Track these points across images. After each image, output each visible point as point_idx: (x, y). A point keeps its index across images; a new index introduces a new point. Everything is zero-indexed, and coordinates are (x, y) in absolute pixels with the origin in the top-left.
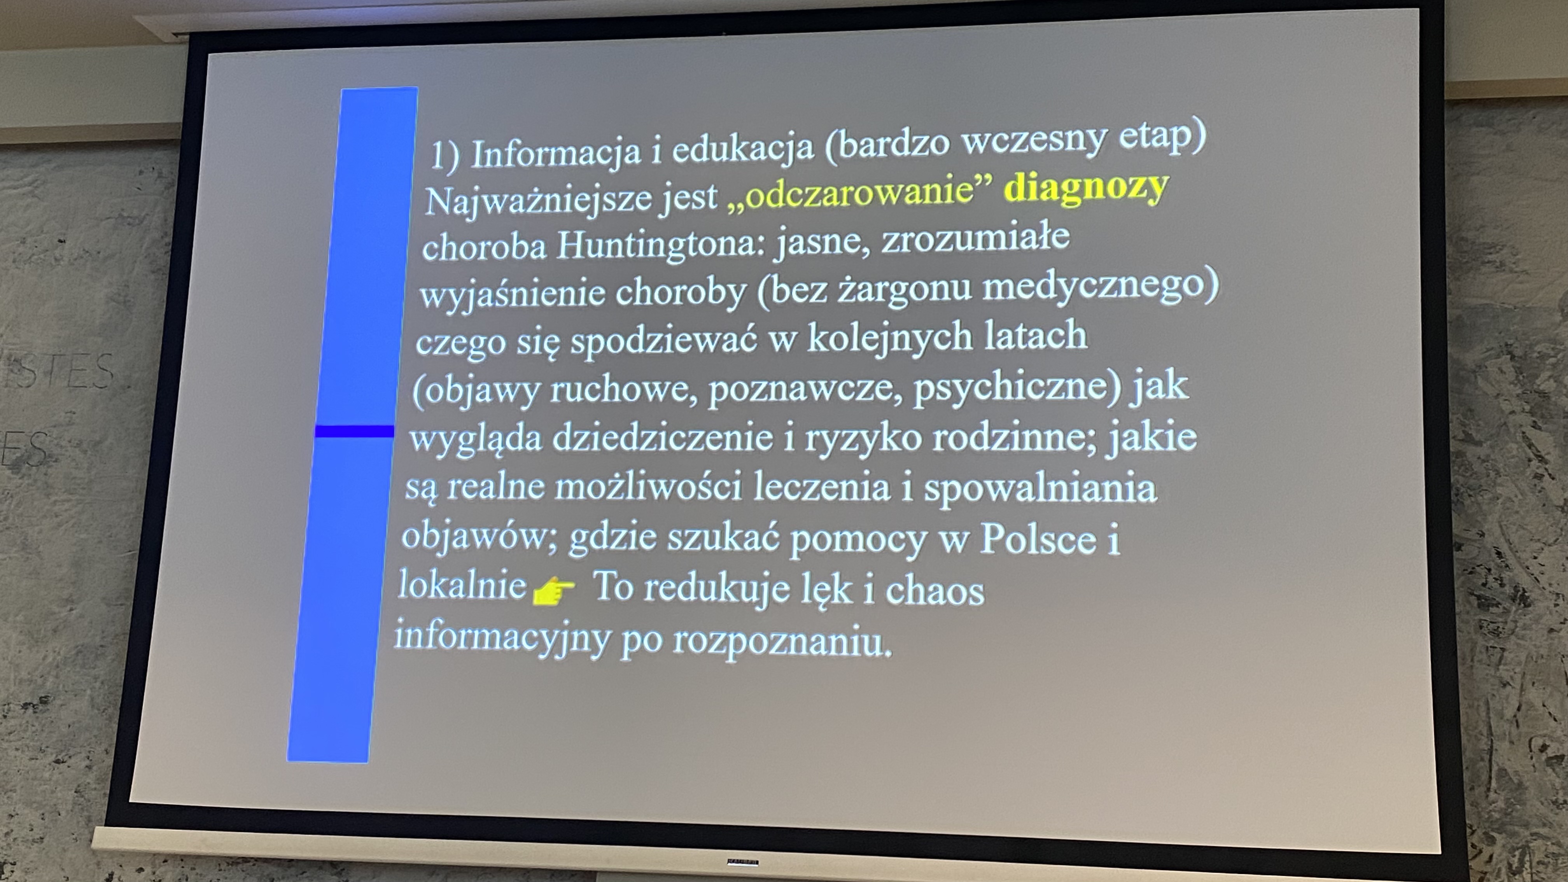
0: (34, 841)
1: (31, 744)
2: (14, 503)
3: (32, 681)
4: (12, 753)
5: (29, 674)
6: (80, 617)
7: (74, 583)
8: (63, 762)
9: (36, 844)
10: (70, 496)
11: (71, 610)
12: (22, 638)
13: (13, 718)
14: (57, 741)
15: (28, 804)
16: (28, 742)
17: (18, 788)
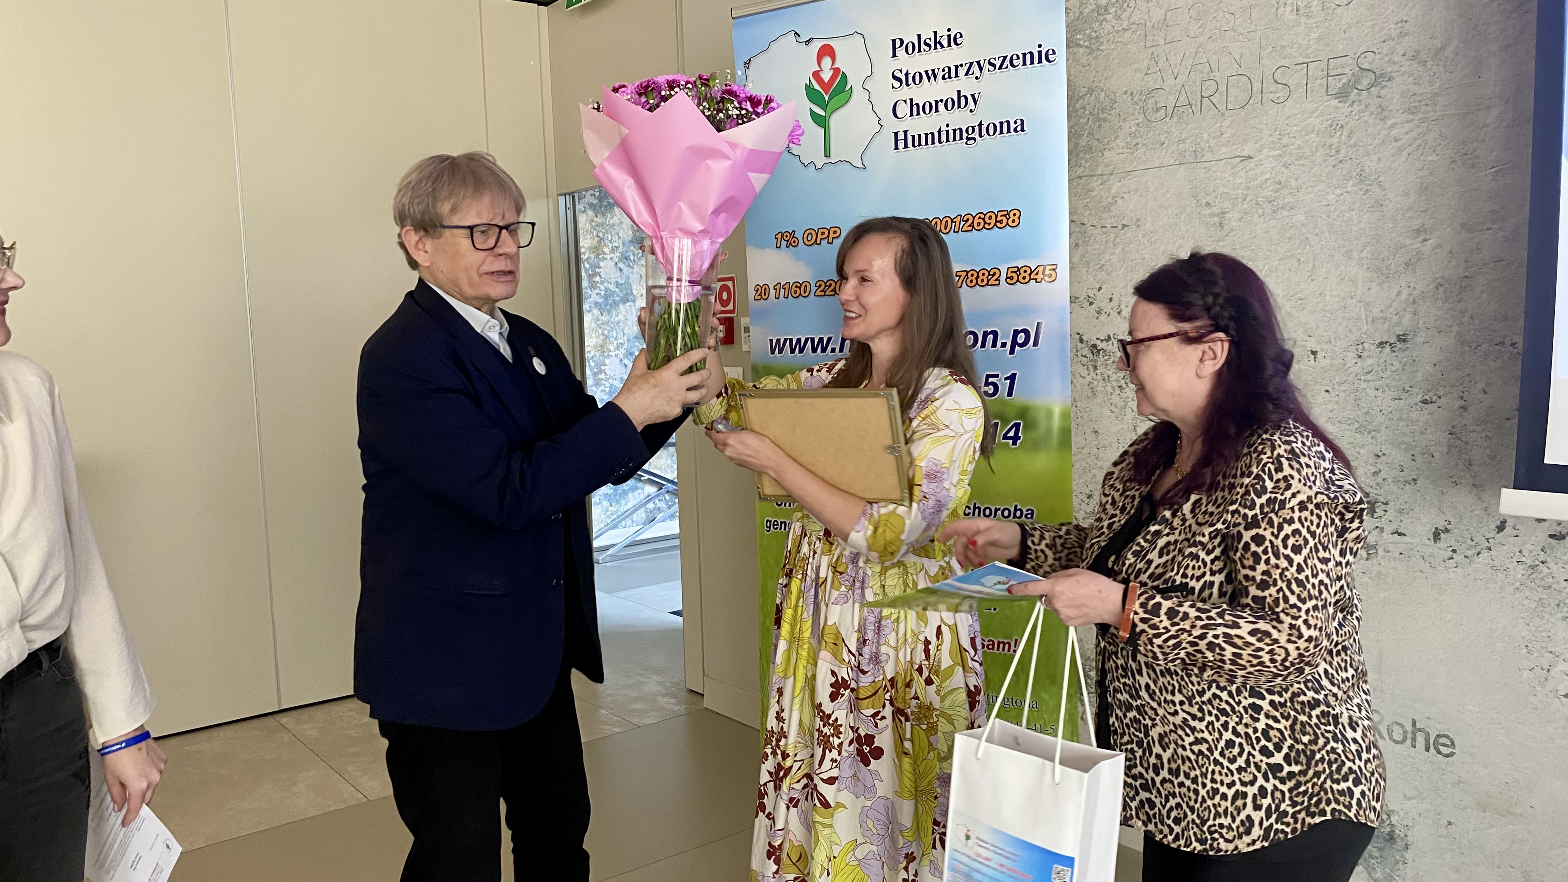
0: (1407, 482)
1: (1393, 383)
2: (1345, 134)
3: (1386, 319)
4: (1373, 393)
5: (1382, 311)
6: (1437, 248)
7: (1425, 211)
8: (1431, 402)
9: (1408, 486)
10: (1411, 117)
11: (1425, 240)
12: (1369, 275)
13: (1369, 357)
14: (1422, 381)
15: (1397, 445)
16: (1388, 382)
17: (1383, 428)
